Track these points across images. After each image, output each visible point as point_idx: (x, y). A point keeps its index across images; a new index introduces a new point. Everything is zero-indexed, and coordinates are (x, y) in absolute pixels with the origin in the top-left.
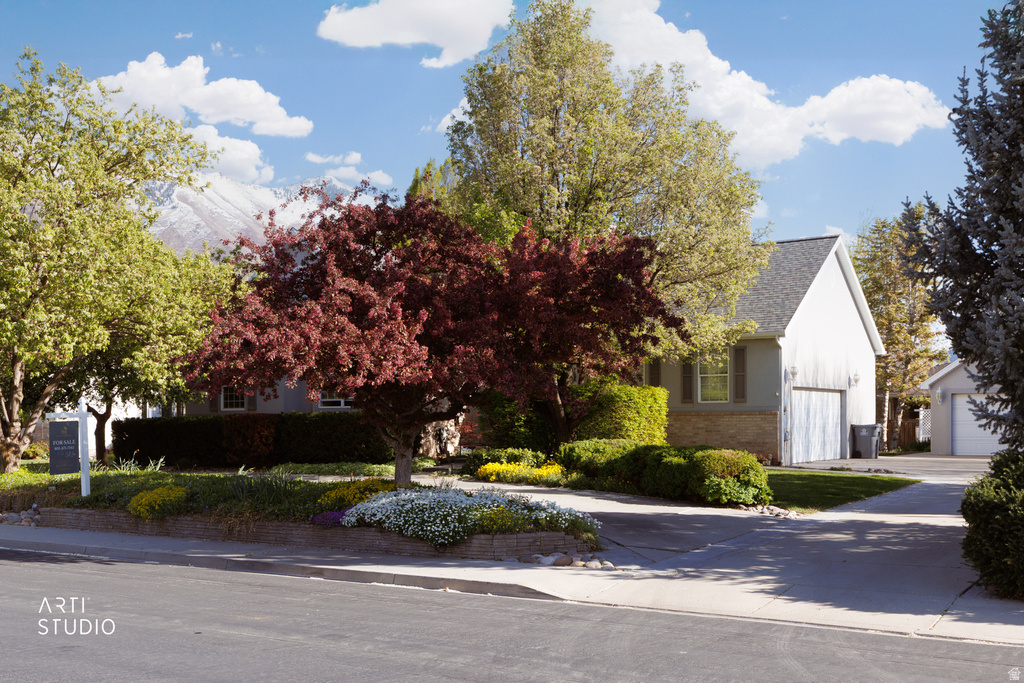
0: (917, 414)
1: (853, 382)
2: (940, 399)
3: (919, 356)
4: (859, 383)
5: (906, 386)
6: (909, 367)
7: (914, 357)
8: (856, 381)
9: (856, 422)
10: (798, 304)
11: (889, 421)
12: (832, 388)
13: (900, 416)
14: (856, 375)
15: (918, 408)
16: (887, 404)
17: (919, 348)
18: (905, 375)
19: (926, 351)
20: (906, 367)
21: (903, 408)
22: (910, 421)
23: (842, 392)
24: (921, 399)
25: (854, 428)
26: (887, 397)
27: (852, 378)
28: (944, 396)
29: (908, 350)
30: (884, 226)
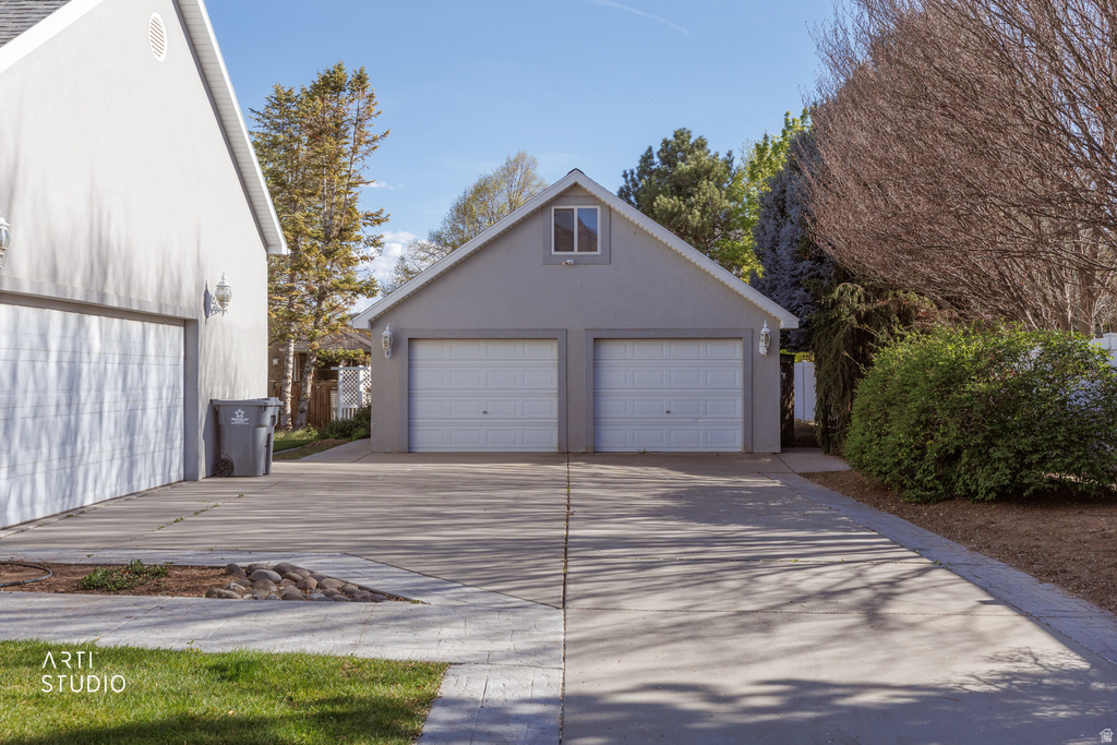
0: (335, 375)
1: (215, 303)
2: (388, 348)
3: (337, 288)
4: (230, 306)
5: (319, 333)
6: (324, 305)
7: (331, 290)
8: (223, 300)
9: (220, 393)
10: (16, 33)
11: (294, 384)
12: (153, 309)
13: (310, 377)
14: (221, 287)
15: (337, 364)
16: (291, 359)
17: (338, 277)
18: (318, 316)
19: (348, 281)
20: (319, 304)
21: (314, 364)
22: (323, 383)
23: (189, 325)
24: (341, 352)
25: (217, 410)
26: (292, 349)
27: (212, 292)
28: (395, 343)
29: (321, 279)
30: (288, 100)
